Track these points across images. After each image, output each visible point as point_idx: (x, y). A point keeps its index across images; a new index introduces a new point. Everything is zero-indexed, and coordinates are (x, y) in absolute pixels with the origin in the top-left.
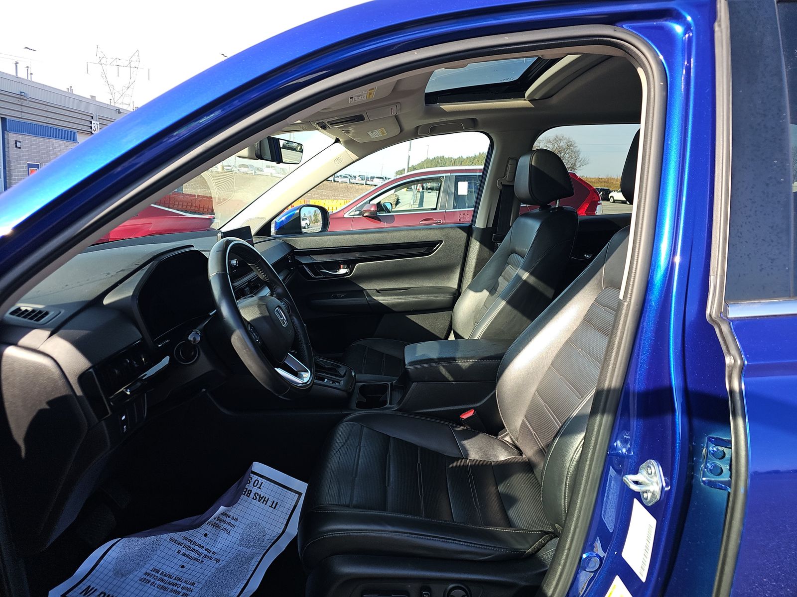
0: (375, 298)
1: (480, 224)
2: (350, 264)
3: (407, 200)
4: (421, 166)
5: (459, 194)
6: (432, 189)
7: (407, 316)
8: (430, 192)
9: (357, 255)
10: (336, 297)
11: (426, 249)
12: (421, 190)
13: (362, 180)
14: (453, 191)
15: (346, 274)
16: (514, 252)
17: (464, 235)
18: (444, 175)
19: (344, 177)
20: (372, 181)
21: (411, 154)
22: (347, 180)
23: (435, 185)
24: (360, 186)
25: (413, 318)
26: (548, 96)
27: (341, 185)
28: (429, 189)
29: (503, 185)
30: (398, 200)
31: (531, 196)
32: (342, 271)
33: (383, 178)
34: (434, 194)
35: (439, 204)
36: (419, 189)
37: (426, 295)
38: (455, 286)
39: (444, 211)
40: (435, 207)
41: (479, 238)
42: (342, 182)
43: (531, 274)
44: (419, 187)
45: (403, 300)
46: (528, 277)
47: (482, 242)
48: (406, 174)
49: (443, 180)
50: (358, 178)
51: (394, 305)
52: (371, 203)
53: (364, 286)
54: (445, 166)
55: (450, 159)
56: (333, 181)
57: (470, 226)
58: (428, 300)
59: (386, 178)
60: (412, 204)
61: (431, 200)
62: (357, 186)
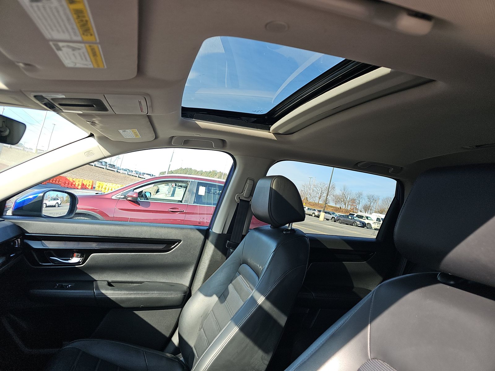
0: (104, 292)
1: (217, 229)
2: (85, 253)
3: (164, 192)
4: (176, 171)
5: (199, 194)
6: (181, 186)
7: (135, 312)
8: (180, 188)
9: (94, 245)
10: (62, 288)
11: (165, 245)
12: (174, 186)
13: (137, 174)
14: (195, 192)
15: (78, 263)
16: (245, 262)
17: (202, 237)
18: (191, 180)
19: (125, 170)
20: (143, 175)
21: (171, 163)
22: (126, 172)
23: (183, 185)
24: (134, 178)
25: (140, 314)
26: (290, 133)
27: (121, 175)
28: (180, 186)
29: (240, 199)
30: (158, 190)
31: (270, 216)
32: (75, 260)
33: (150, 175)
34: (182, 190)
35: (184, 199)
36: (173, 185)
37: (158, 292)
38: (187, 284)
39: (187, 204)
40: (181, 200)
41: (214, 242)
42: (123, 173)
43: (268, 298)
44: (174, 184)
45: (133, 296)
46: (263, 302)
47: (217, 246)
48: (166, 175)
49: (189, 183)
50: (134, 172)
51: (123, 300)
52: (135, 191)
53: (95, 277)
54: (191, 174)
55: (196, 171)
56: (116, 172)
57: (208, 230)
58: (159, 297)
59: (153, 175)
60: (167, 193)
61: (179, 193)
62: (132, 177)
